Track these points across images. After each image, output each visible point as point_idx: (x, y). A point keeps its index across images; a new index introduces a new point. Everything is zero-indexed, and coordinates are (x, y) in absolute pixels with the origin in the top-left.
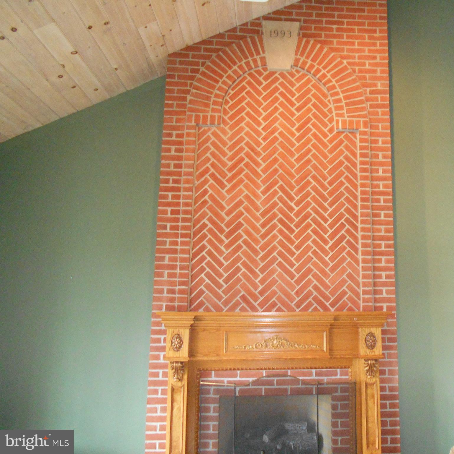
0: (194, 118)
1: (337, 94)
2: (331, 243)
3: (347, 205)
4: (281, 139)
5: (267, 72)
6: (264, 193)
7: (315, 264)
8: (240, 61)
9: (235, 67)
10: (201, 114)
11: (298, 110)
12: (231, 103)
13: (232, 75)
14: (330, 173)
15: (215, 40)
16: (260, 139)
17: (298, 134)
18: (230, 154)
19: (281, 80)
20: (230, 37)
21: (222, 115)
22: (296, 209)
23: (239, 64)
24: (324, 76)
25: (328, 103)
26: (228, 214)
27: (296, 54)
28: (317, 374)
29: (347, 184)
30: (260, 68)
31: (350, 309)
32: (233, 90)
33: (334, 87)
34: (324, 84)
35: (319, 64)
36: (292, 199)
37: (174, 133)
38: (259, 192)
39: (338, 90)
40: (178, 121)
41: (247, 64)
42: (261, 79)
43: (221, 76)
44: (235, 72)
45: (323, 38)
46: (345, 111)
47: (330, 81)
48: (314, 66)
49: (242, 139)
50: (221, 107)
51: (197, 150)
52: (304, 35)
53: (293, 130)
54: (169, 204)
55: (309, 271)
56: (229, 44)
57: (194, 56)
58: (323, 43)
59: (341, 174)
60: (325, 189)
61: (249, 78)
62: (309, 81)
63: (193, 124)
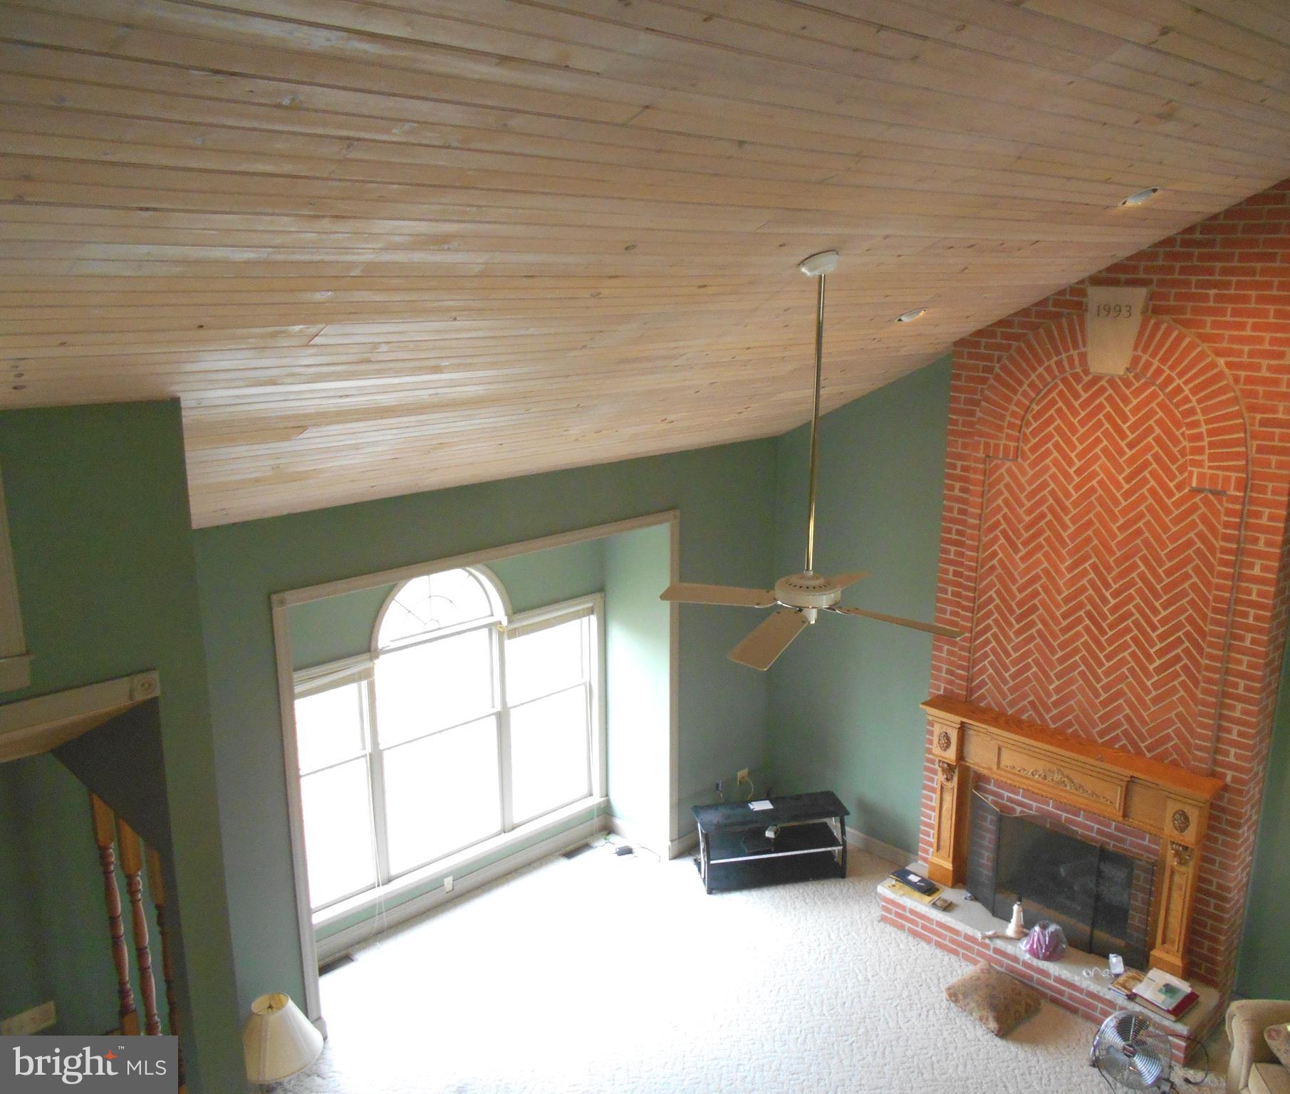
0: (982, 446)
1: (1195, 424)
2: (1158, 662)
3: (1191, 611)
4: (1100, 492)
5: (1090, 377)
6: (1070, 569)
7: (1130, 686)
8: (1049, 358)
9: (1041, 370)
10: (992, 442)
11: (1131, 445)
12: (1035, 425)
13: (1037, 382)
14: (1170, 556)
15: (1016, 320)
16: (1070, 488)
17: (1126, 487)
18: (1028, 504)
19: (1110, 391)
20: (1038, 315)
21: (1021, 444)
22: (1113, 602)
23: (1047, 364)
24: (1179, 390)
25: (1182, 439)
26: (1020, 590)
27: (1136, 348)
28: (1117, 829)
29: (1195, 579)
30: (1079, 370)
31: (1174, 763)
32: (1037, 405)
33: (1192, 411)
34: (1177, 406)
35: (1172, 368)
36: (1107, 586)
37: (959, 463)
38: (1063, 567)
39: (1200, 417)
40: (965, 446)
41: (1059, 363)
42: (1079, 388)
43: (1020, 383)
44: (1040, 377)
45: (1188, 316)
46: (1205, 457)
47: (1187, 400)
48: (1164, 372)
49: (1044, 485)
50: (1020, 432)
51: (986, 492)
52: (1156, 311)
53: (1120, 478)
54: (951, 562)
55: (1120, 694)
56: (1035, 327)
57: (988, 346)
58: (1187, 324)
59: (1188, 560)
60: (1159, 580)
61: (1061, 386)
62: (1154, 395)
63: (981, 455)
